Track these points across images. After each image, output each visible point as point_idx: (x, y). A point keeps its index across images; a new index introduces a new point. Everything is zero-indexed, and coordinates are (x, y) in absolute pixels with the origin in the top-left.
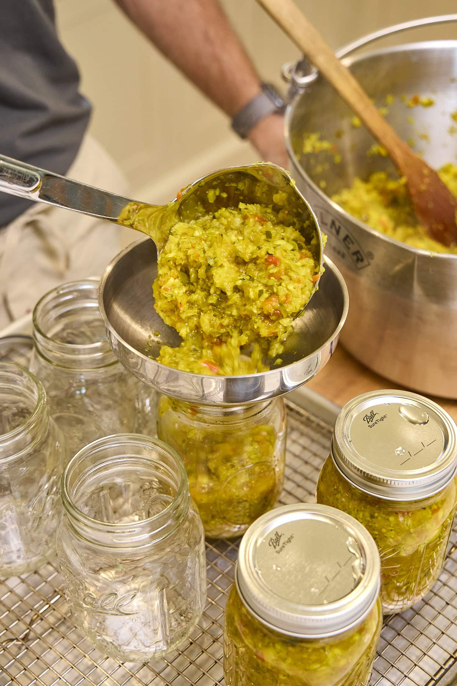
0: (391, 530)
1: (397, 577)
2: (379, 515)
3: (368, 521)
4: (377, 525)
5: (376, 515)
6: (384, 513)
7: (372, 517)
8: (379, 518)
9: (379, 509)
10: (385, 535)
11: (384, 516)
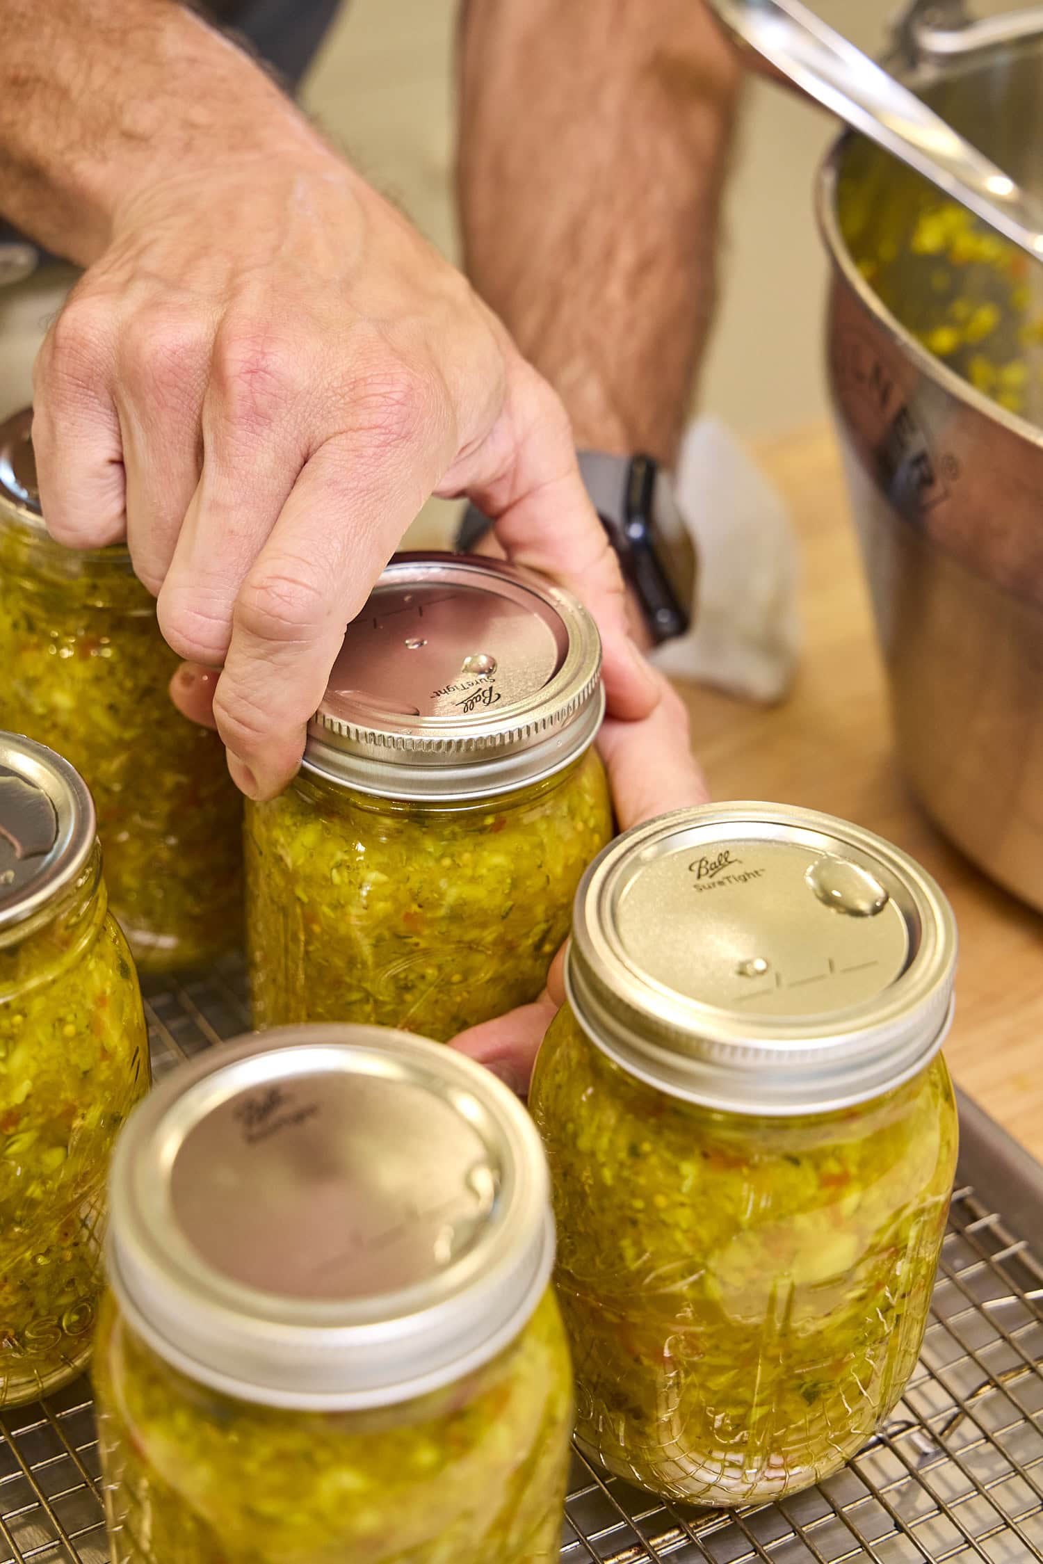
0: (682, 1205)
1: (705, 1369)
2: (654, 1151)
3: (622, 1165)
4: (642, 1181)
5: (646, 1147)
6: (669, 1146)
7: (634, 1151)
8: (654, 1160)
9: (658, 1131)
10: (664, 1216)
11: (668, 1156)
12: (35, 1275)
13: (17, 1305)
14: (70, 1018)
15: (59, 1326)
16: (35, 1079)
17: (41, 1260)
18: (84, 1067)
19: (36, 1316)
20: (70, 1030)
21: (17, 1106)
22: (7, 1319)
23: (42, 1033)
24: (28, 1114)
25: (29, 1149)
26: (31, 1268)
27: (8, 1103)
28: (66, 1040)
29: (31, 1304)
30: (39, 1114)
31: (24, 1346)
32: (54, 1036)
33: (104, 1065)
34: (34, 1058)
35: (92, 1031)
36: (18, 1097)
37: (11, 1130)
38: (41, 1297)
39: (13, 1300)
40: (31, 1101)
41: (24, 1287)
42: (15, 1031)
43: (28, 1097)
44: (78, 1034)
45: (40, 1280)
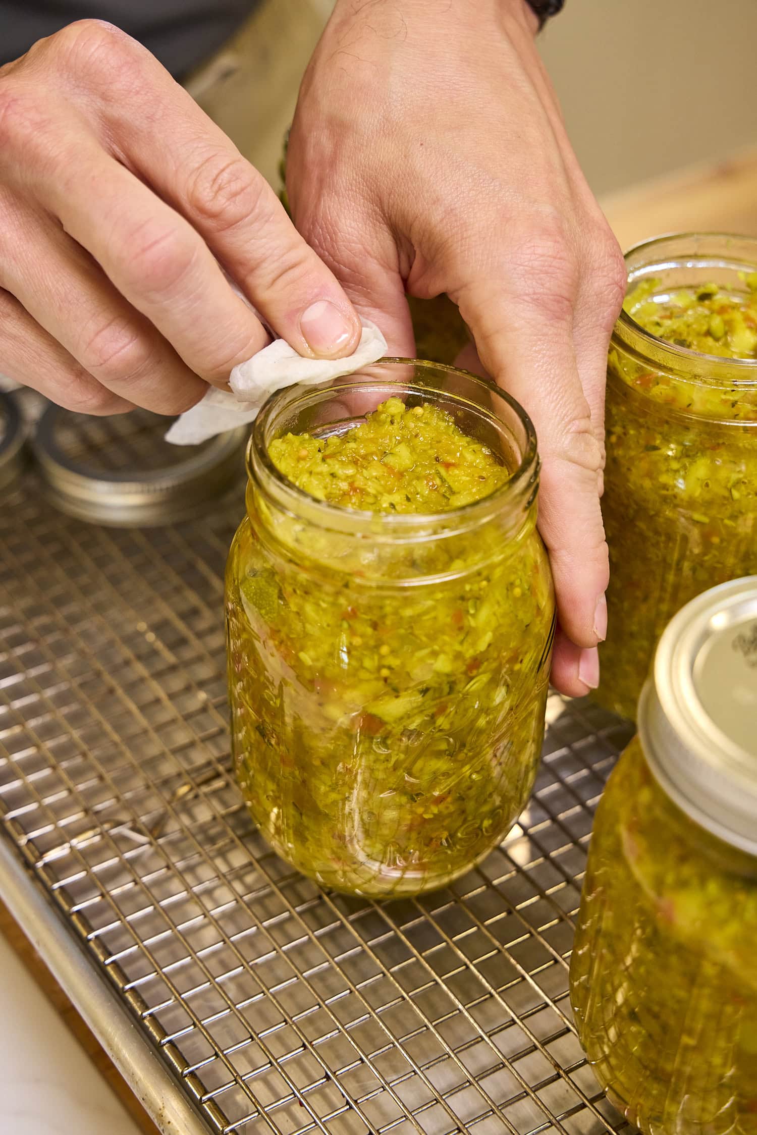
12: (470, 788)
13: (454, 812)
14: (518, 582)
15: (480, 828)
16: (494, 631)
17: (474, 776)
18: (526, 622)
19: (465, 821)
20: (517, 591)
21: (481, 653)
22: (445, 823)
23: (498, 594)
24: (487, 660)
25: (483, 689)
26: (468, 783)
27: (475, 651)
28: (516, 600)
29: (463, 812)
30: (495, 660)
31: (454, 844)
32: (507, 597)
33: (538, 620)
34: (495, 614)
35: (531, 593)
36: (482, 646)
37: (475, 672)
38: (471, 805)
39: (452, 808)
40: (491, 649)
41: (461, 799)
42: (482, 593)
43: (489, 645)
44: (523, 594)
45: (473, 792)
